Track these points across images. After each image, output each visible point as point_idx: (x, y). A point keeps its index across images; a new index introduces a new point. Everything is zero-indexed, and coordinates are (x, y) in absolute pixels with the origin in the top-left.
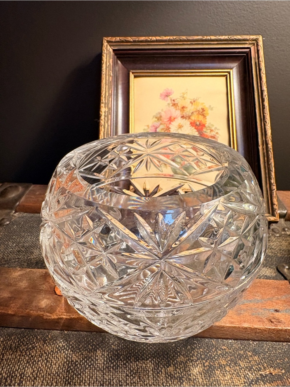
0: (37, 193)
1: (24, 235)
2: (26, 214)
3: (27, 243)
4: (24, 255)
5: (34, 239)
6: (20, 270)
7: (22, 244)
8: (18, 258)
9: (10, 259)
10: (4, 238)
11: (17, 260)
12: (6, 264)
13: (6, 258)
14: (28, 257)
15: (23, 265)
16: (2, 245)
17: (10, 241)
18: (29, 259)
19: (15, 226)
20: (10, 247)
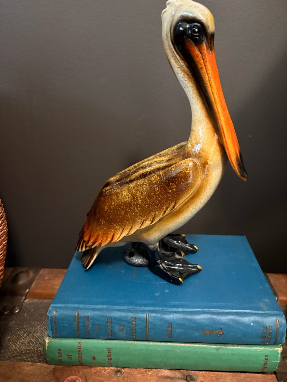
0: (46, 278)
1: (34, 324)
2: (35, 299)
3: (37, 333)
4: (34, 346)
5: (43, 328)
6: (31, 365)
7: (32, 334)
8: (29, 350)
9: (21, 351)
10: (16, 327)
11: (28, 352)
12: (18, 356)
13: (18, 349)
14: (38, 348)
15: (34, 357)
16: (14, 335)
17: (21, 331)
18: (39, 350)
19: (26, 314)
20: (22, 337)
